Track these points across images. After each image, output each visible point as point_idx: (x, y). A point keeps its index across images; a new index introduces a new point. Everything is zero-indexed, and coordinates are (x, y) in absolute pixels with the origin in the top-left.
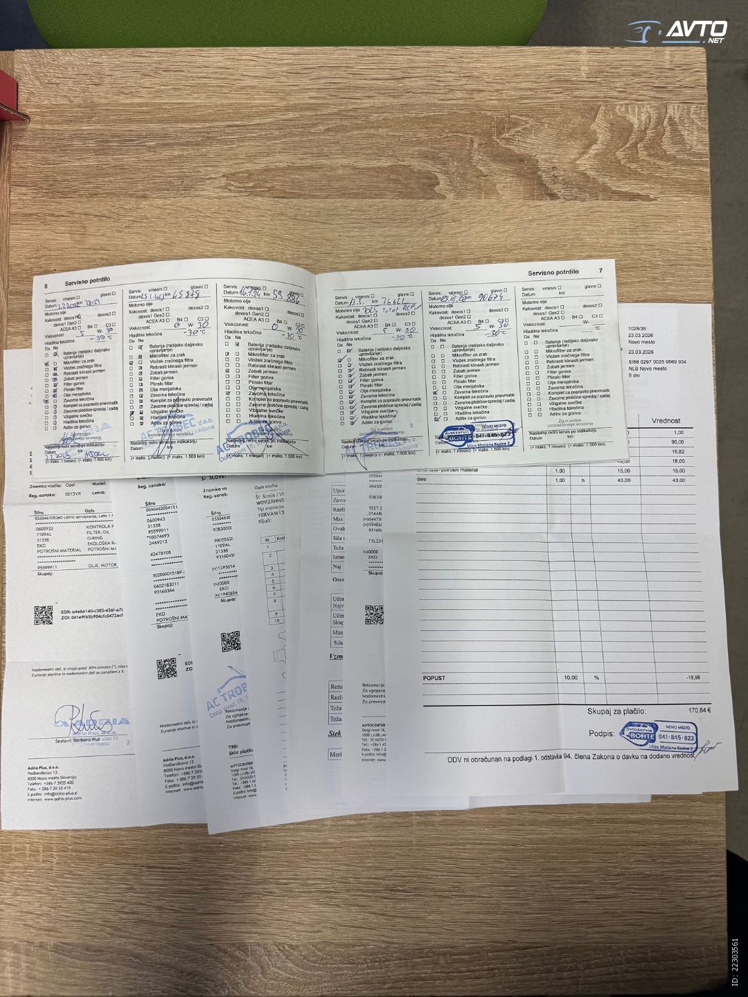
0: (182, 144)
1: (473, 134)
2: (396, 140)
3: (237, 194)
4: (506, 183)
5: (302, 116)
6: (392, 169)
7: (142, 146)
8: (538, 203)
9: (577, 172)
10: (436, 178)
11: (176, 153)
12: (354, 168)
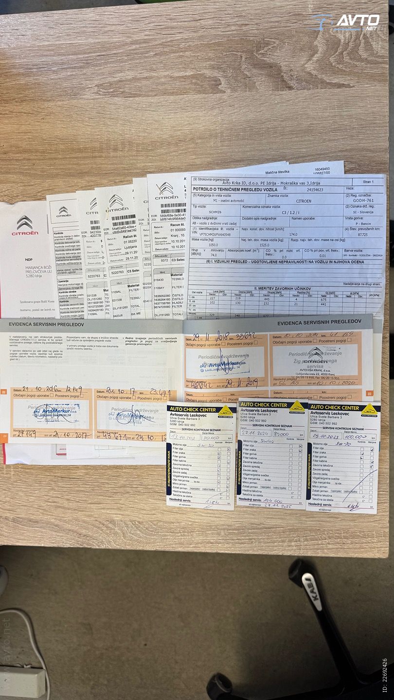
0: (72, 68)
1: (242, 52)
2: (196, 58)
3: (104, 97)
4: (261, 81)
5: (140, 47)
6: (193, 77)
7: (50, 70)
8: (281, 93)
9: (305, 72)
10: (220, 80)
11: (69, 74)
12: (171, 77)
